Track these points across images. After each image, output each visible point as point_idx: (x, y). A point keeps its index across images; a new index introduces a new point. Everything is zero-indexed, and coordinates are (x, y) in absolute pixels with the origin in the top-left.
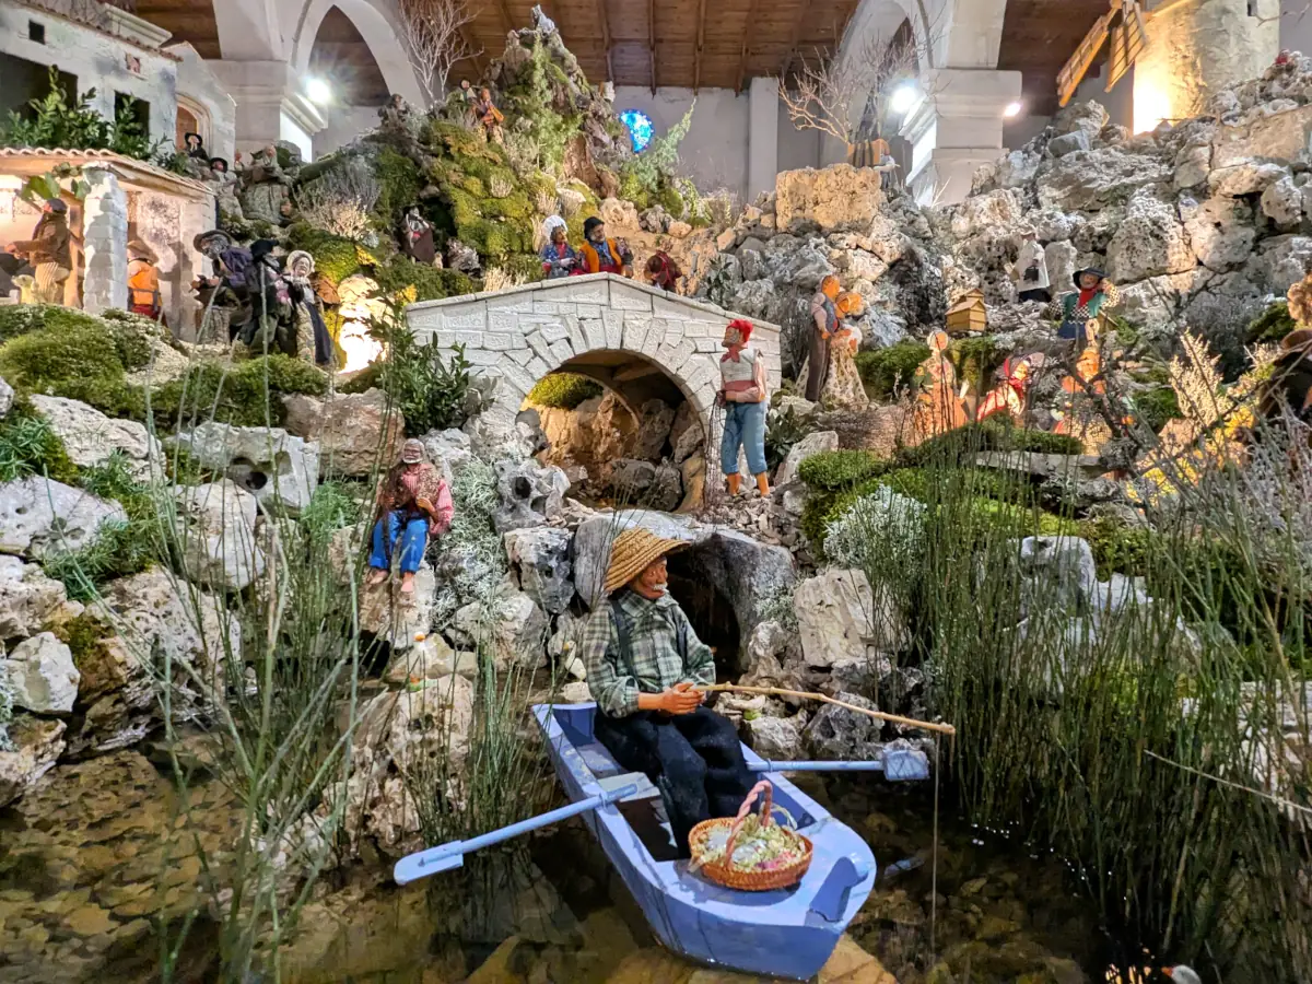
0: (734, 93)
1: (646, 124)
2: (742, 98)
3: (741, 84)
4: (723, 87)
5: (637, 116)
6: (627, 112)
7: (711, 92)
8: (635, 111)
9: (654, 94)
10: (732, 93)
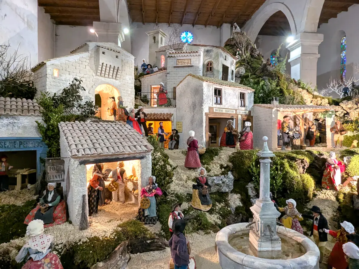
0: (216, 28)
1: (191, 35)
2: (219, 29)
3: (219, 25)
4: (213, 25)
5: (189, 33)
6: (185, 32)
7: (210, 27)
8: (188, 32)
9: (193, 27)
10: (216, 27)
